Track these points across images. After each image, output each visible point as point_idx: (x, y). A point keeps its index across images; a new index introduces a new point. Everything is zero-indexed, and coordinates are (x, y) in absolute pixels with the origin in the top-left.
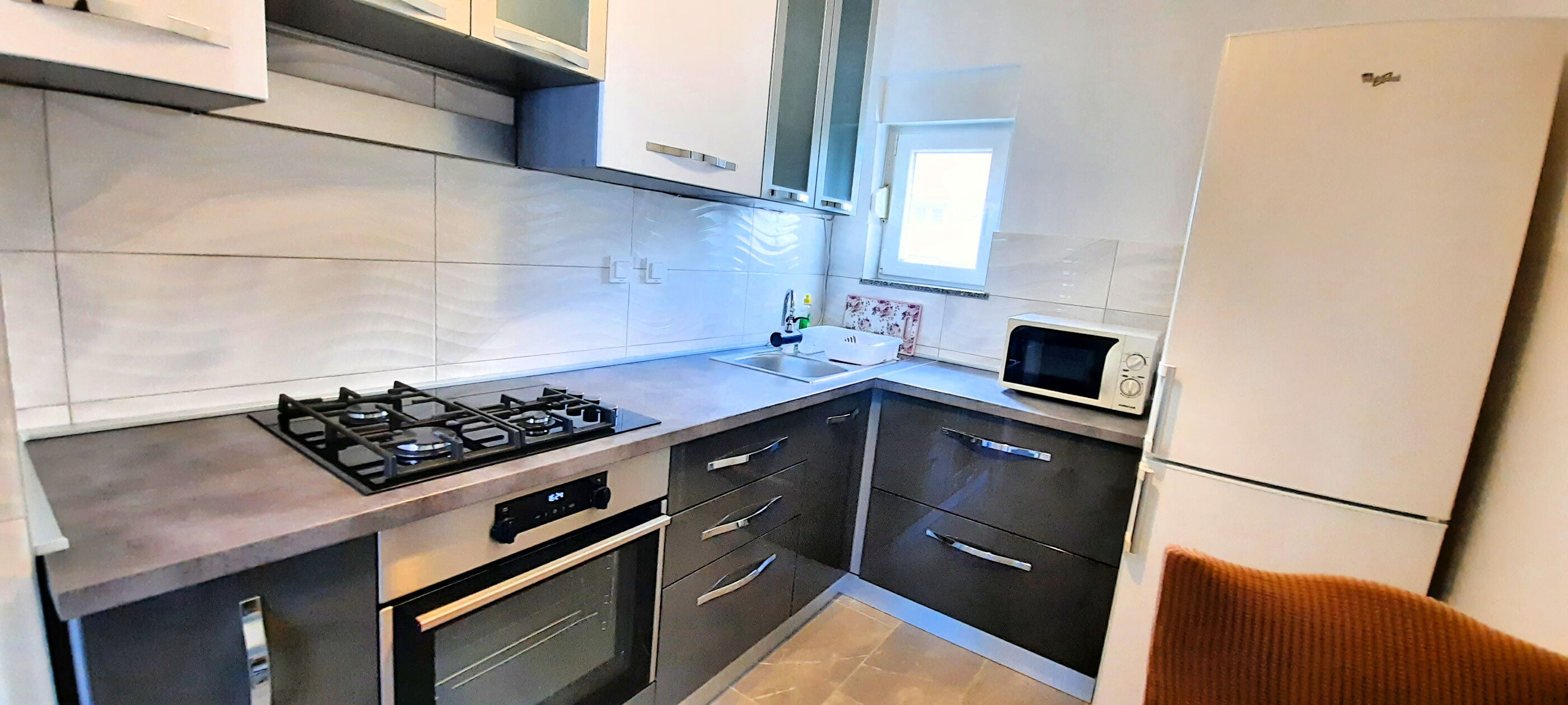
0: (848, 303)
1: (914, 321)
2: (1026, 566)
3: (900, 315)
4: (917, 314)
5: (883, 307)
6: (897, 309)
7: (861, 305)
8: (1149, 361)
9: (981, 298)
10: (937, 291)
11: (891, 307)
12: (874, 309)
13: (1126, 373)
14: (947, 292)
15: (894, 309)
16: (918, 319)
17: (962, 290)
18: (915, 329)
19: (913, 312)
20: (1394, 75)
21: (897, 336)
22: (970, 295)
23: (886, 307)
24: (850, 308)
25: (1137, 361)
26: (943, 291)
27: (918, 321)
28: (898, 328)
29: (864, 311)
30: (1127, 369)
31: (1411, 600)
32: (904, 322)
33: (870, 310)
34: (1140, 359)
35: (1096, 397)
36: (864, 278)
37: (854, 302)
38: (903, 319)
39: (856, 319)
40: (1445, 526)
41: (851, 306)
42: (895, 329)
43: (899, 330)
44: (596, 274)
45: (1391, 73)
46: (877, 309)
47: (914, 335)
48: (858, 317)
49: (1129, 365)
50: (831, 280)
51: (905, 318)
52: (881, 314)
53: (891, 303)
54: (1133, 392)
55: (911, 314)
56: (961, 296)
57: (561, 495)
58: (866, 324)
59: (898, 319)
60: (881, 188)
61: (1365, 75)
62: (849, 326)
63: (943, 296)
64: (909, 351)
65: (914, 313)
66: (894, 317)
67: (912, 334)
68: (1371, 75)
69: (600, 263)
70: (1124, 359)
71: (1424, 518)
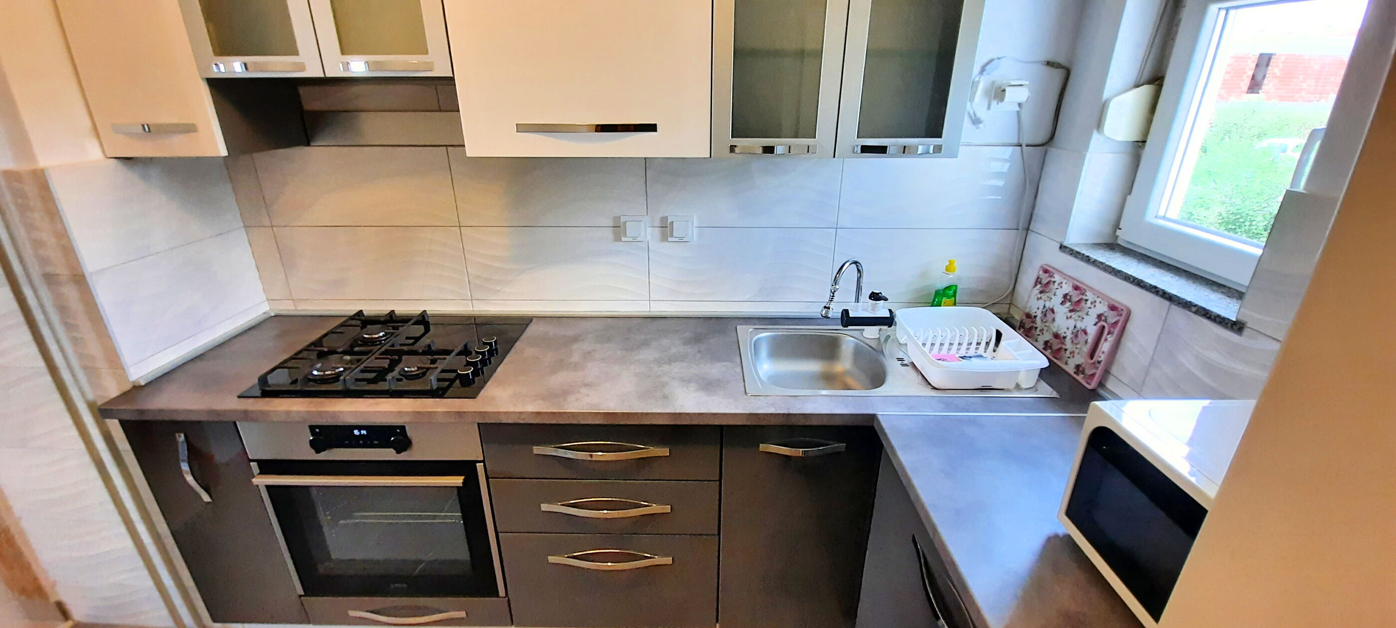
0: (1039, 277)
1: (1108, 332)
3: (1093, 318)
4: (1114, 322)
5: (1075, 297)
6: (1092, 307)
7: (1051, 286)
9: (1231, 329)
10: (1161, 293)
11: (1086, 300)
12: (1066, 297)
14: (1174, 300)
15: (1089, 303)
16: (1116, 331)
18: (1105, 345)
19: (1110, 316)
22: (1207, 315)
23: (1080, 297)
24: (1038, 286)
26: (1164, 295)
27: (1115, 335)
28: (1085, 338)
29: (1053, 297)
32: (1095, 329)
33: (1060, 298)
36: (1065, 244)
37: (1045, 279)
38: (1095, 325)
39: (1041, 304)
41: (1040, 283)
42: (1082, 338)
43: (1086, 342)
44: (609, 233)
46: (1069, 297)
47: (1104, 358)
48: (1044, 303)
50: (1032, 237)
51: (1100, 324)
53: (1088, 293)
55: (1107, 319)
56: (1190, 311)
57: (364, 432)
58: (1050, 316)
60: (1137, 86)
63: (1165, 302)
64: (1089, 381)
65: (1111, 319)
66: (1085, 316)
67: (1100, 353)
69: (611, 223)
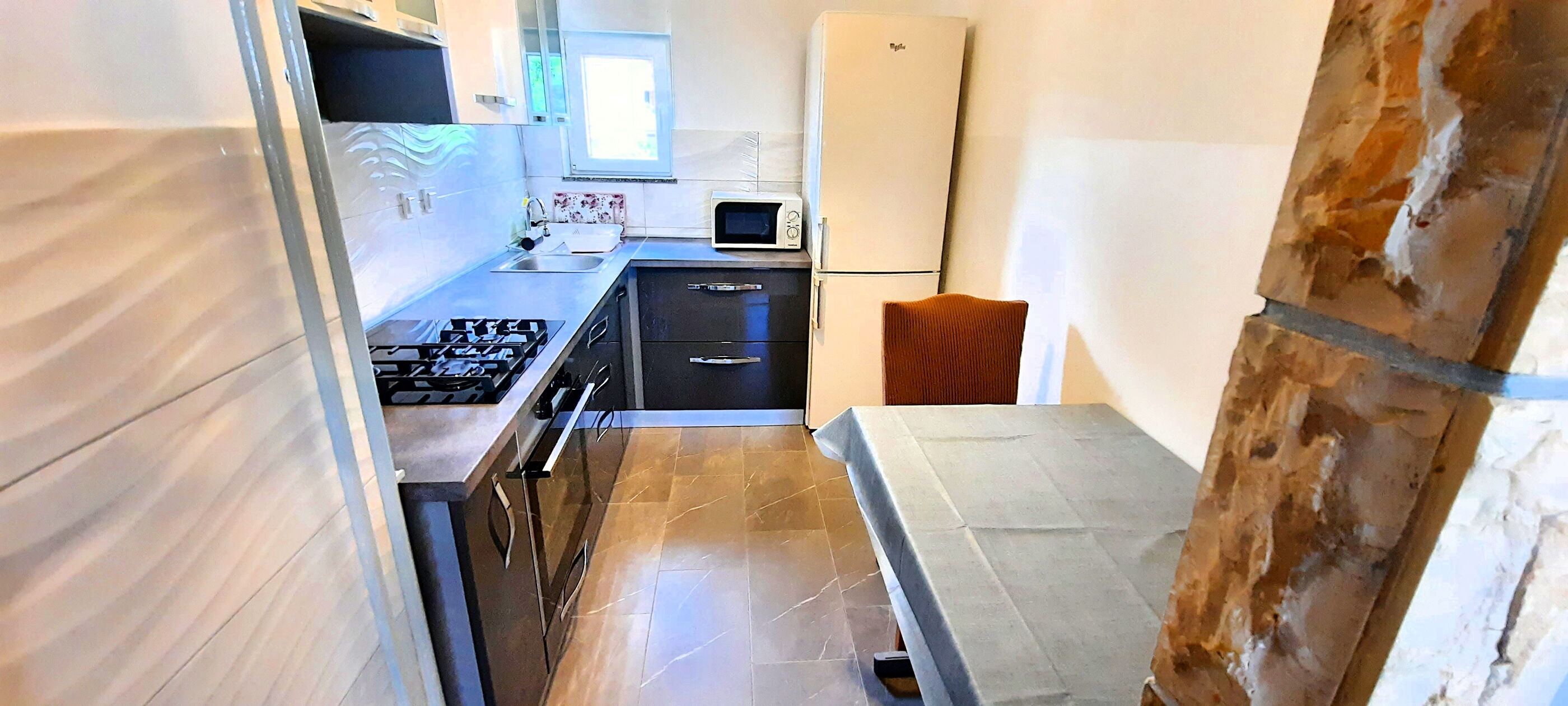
0: (555, 200)
1: (621, 208)
2: (758, 359)
3: (607, 205)
4: (622, 202)
5: (590, 200)
6: (604, 200)
7: (568, 201)
8: (801, 215)
9: (672, 183)
10: (635, 180)
12: (583, 202)
13: (789, 224)
14: (644, 181)
15: (600, 200)
16: (624, 206)
17: (655, 178)
18: (622, 214)
19: (618, 200)
20: (903, 45)
21: (608, 223)
22: (663, 181)
23: (593, 199)
24: (558, 204)
25: (795, 216)
26: (640, 181)
27: (624, 208)
28: (608, 216)
29: (573, 206)
30: (789, 221)
31: (934, 298)
32: (612, 210)
33: (579, 204)
34: (796, 214)
35: (775, 243)
36: (565, 177)
37: (561, 199)
38: (611, 207)
40: (939, 273)
41: (559, 202)
42: (606, 217)
43: (610, 218)
44: (398, 213)
45: (901, 44)
46: (585, 202)
47: (623, 220)
48: (569, 212)
49: (790, 218)
50: (533, 181)
51: (613, 207)
52: (590, 206)
53: (596, 195)
54: (795, 236)
55: (617, 202)
56: (656, 183)
58: (578, 217)
59: (606, 208)
61: (891, 44)
62: (562, 221)
63: (641, 185)
64: (623, 234)
65: (619, 203)
66: (602, 207)
67: (621, 219)
68: (894, 44)
70: (787, 215)
71: (931, 272)
